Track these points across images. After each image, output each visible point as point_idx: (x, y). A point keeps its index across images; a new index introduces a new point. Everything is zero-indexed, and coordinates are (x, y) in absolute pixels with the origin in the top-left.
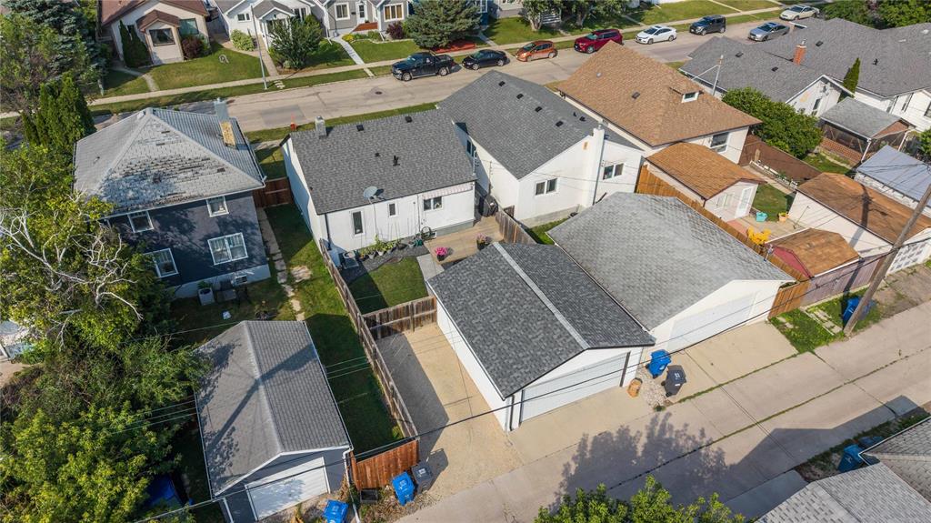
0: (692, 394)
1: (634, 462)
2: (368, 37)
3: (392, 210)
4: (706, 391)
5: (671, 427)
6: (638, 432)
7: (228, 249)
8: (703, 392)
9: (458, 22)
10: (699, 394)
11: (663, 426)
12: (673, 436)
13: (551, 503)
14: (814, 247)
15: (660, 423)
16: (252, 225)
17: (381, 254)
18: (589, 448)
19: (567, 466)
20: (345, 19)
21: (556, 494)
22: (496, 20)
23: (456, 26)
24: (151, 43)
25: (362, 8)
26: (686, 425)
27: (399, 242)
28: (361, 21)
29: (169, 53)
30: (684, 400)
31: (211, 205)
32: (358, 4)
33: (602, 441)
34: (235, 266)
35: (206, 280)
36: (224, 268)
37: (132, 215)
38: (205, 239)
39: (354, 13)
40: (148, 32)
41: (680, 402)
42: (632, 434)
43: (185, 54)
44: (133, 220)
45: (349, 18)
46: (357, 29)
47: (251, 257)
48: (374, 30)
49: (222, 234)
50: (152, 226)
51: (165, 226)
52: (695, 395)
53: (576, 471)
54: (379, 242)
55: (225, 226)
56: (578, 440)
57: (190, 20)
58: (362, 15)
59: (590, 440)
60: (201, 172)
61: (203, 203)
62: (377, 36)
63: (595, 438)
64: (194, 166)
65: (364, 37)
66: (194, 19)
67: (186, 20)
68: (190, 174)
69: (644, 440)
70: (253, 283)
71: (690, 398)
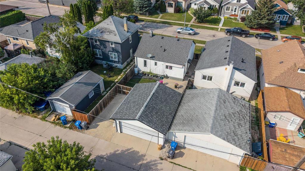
0: (177, 163)
1: (134, 164)
2: (233, 19)
3: (156, 64)
4: (183, 166)
5: (157, 166)
6: (147, 159)
7: (114, 56)
8: (181, 166)
9: (263, 20)
10: (179, 165)
11: (156, 164)
12: (154, 168)
13: (102, 154)
14: (287, 152)
15: (156, 162)
16: (120, 52)
17: (150, 76)
18: (129, 151)
19: (118, 150)
20: (228, 11)
21: (107, 154)
22: (292, 25)
23: (261, 22)
24: (167, 6)
25: (236, 9)
26: (162, 169)
27: (157, 75)
28: (233, 13)
29: (171, 10)
30: (172, 163)
31: (111, 43)
32: (235, 7)
33: (135, 153)
34: (115, 62)
35: (108, 62)
36: (112, 61)
37: (94, 39)
38: (109, 52)
39: (232, 10)
40: (167, 3)
41: (170, 162)
42: (145, 158)
43: (175, 11)
44: (95, 40)
45: (230, 11)
46: (230, 16)
47: (119, 61)
48: (236, 17)
49: (112, 52)
50: (98, 43)
51: (101, 44)
52: (177, 164)
53: (118, 153)
54: (150, 72)
55: (114, 50)
56: (129, 147)
57: (181, 2)
58: (235, 11)
59: (132, 150)
60: (111, 34)
61: (109, 42)
62: (236, 19)
63: (134, 151)
64: (110, 32)
65: (232, 19)
66: (182, 2)
67: (180, 2)
68: (108, 33)
69: (145, 162)
70: (118, 68)
71: (174, 163)
